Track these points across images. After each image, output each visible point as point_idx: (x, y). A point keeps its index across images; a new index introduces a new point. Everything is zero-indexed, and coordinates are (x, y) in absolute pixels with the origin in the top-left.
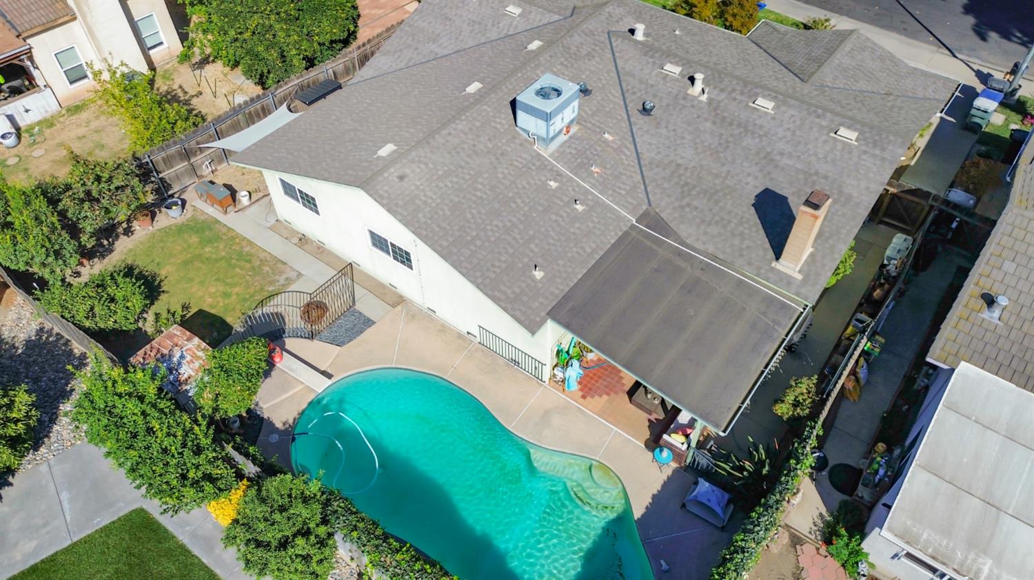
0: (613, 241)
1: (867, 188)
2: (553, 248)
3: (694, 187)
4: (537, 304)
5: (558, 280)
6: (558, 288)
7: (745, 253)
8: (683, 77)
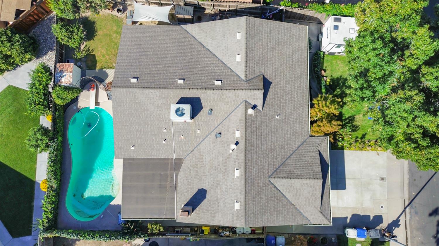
0: (162, 157)
2: (144, 145)
3: (197, 168)
4: (124, 154)
5: (136, 153)
6: (133, 155)
8: (236, 139)
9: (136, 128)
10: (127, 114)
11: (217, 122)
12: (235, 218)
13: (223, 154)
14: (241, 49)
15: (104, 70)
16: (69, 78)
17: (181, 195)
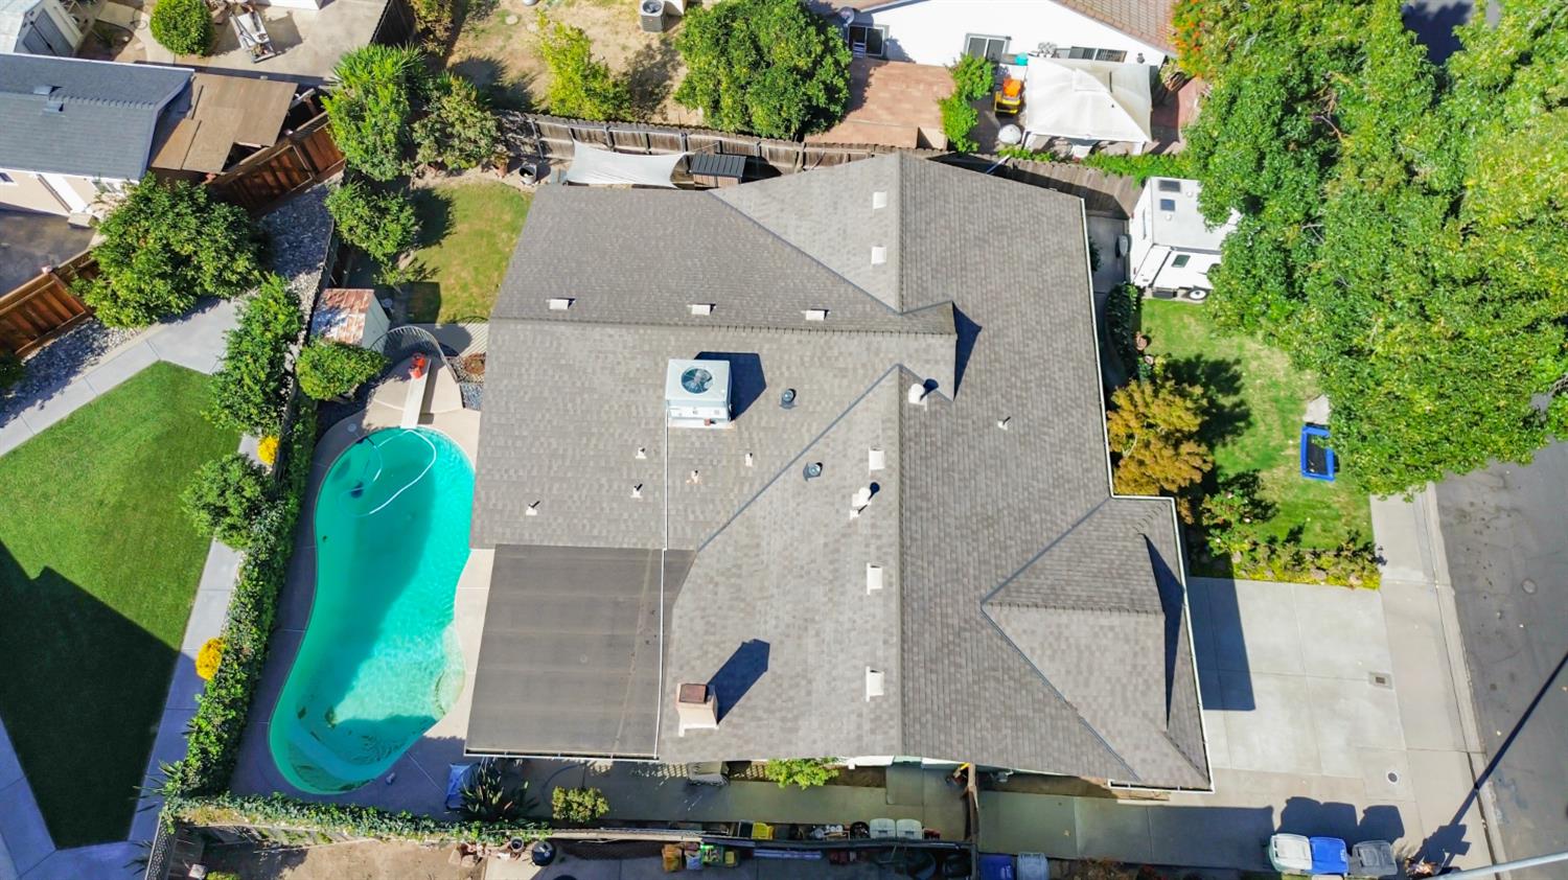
0: (625, 546)
1: (815, 742)
2: (570, 503)
3: (739, 576)
4: (500, 530)
5: (540, 530)
6: (531, 535)
7: (686, 668)
8: (872, 477)
9: (550, 444)
10: (527, 399)
11: (809, 431)
12: (867, 726)
13: (826, 526)
14: (886, 232)
15: (460, 325)
16: (354, 328)
17: (681, 668)
